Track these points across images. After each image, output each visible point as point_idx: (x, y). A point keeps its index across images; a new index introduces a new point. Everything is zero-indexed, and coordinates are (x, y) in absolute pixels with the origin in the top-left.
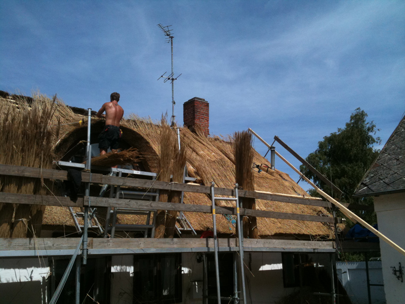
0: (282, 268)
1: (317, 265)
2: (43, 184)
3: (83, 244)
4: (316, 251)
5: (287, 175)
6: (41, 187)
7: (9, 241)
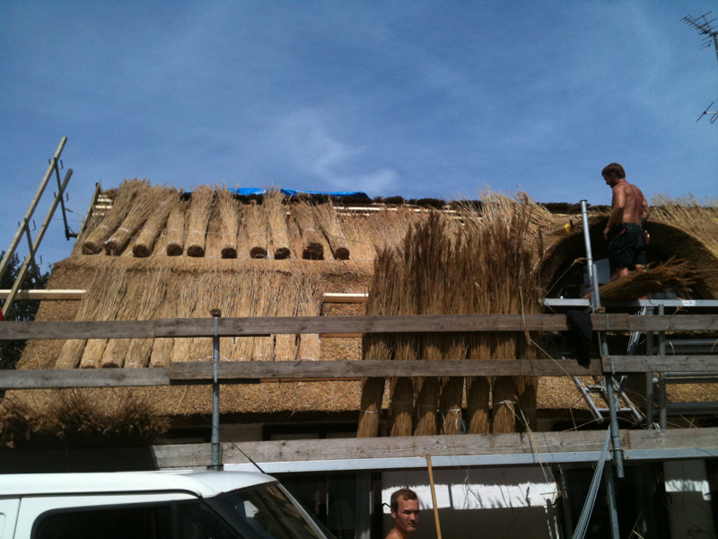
2: (530, 341)
3: (612, 441)
6: (527, 345)
7: (490, 439)
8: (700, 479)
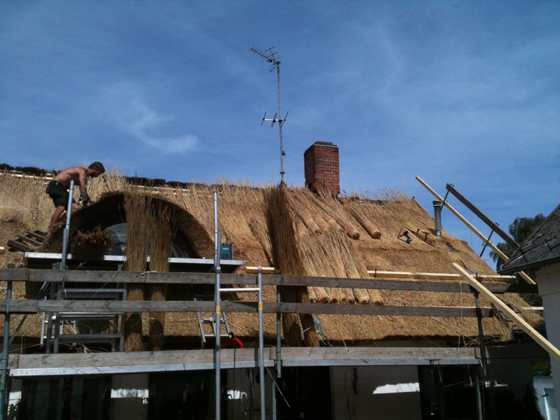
0: (418, 389)
1: (492, 384)
4: (436, 363)
5: (464, 243)
8: (142, 388)
